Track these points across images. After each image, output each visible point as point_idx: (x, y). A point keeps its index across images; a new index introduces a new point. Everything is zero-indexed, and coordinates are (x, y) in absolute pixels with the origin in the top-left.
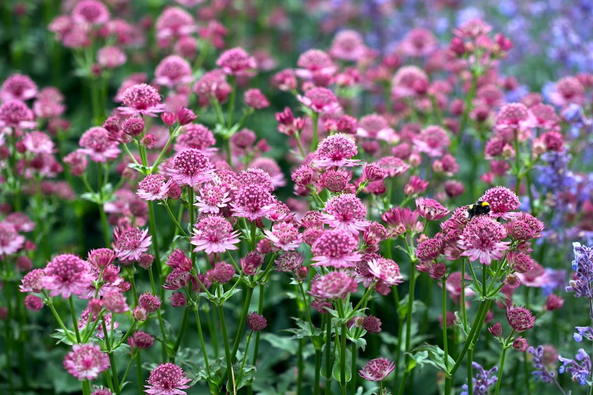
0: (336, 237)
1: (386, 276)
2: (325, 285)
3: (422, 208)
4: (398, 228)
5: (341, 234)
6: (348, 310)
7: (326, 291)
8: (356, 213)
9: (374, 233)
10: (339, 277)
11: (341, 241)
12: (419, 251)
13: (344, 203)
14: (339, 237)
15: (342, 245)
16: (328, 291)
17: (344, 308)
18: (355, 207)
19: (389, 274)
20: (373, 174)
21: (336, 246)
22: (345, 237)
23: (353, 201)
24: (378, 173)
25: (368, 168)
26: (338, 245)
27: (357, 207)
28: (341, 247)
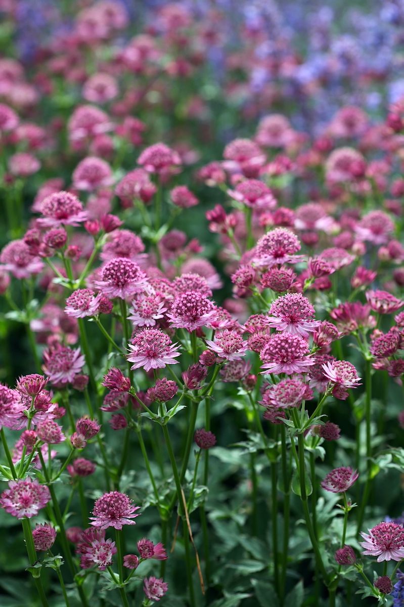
0: (286, 341)
1: (343, 379)
2: (278, 395)
3: (373, 301)
4: (349, 325)
5: (291, 338)
6: (304, 419)
7: (280, 401)
8: (304, 313)
9: (324, 333)
10: (292, 385)
11: (291, 346)
12: (374, 348)
13: (290, 304)
14: (290, 341)
15: (293, 349)
16: (282, 400)
17: (299, 417)
18: (303, 307)
19: (346, 377)
20: (319, 270)
21: (287, 351)
22: (295, 341)
23: (299, 300)
24: (324, 269)
25: (313, 264)
26: (289, 350)
27: (305, 307)
28: (292, 352)
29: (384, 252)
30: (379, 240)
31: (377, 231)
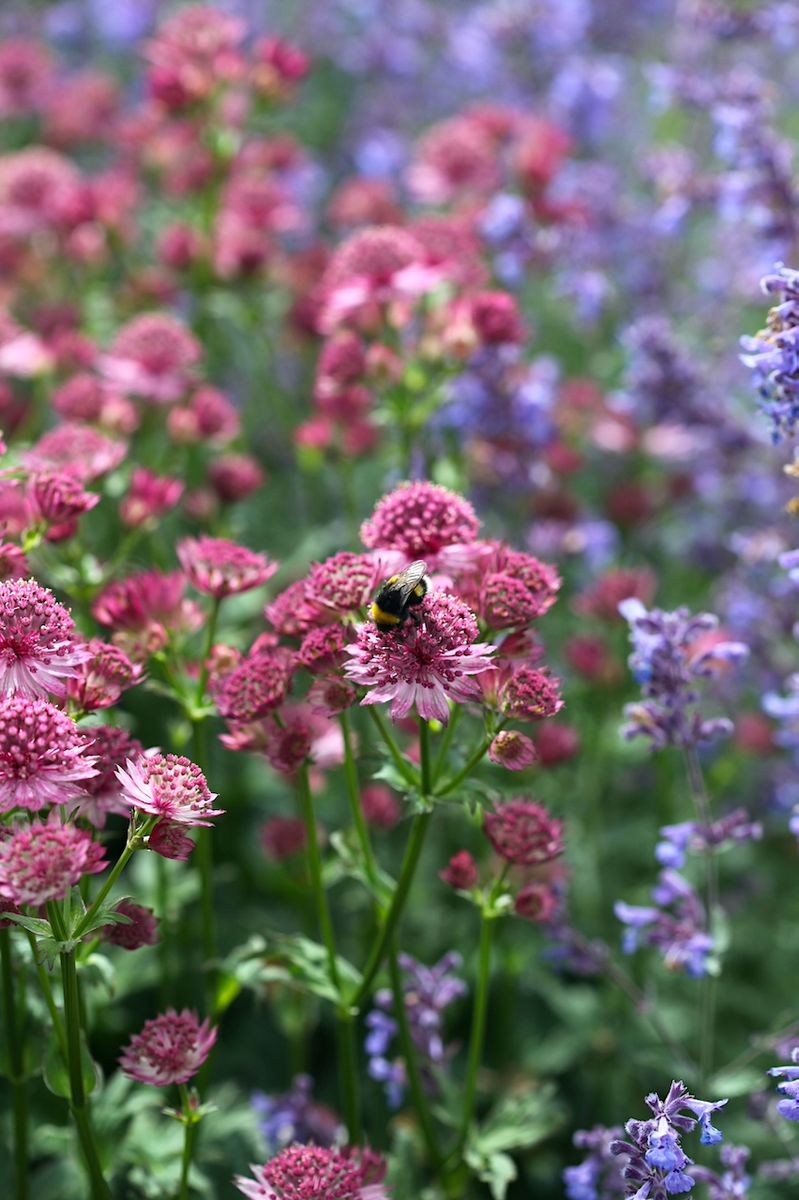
0: (19, 720)
2: (17, 871)
3: (202, 570)
4: (144, 636)
5: (29, 711)
6: (72, 910)
7: (22, 886)
8: (49, 632)
9: (97, 674)
10: (50, 839)
11: (34, 734)
12: (227, 698)
13: (11, 611)
14: (29, 721)
15: (41, 742)
16: (28, 884)
17: (60, 906)
18: (42, 617)
20: (61, 505)
21: (24, 749)
22: (43, 718)
23: (34, 600)
24: (72, 500)
25: (42, 488)
26: (31, 745)
27: (48, 616)
28: (37, 750)
29: (183, 421)
30: (167, 388)
31: (156, 366)
